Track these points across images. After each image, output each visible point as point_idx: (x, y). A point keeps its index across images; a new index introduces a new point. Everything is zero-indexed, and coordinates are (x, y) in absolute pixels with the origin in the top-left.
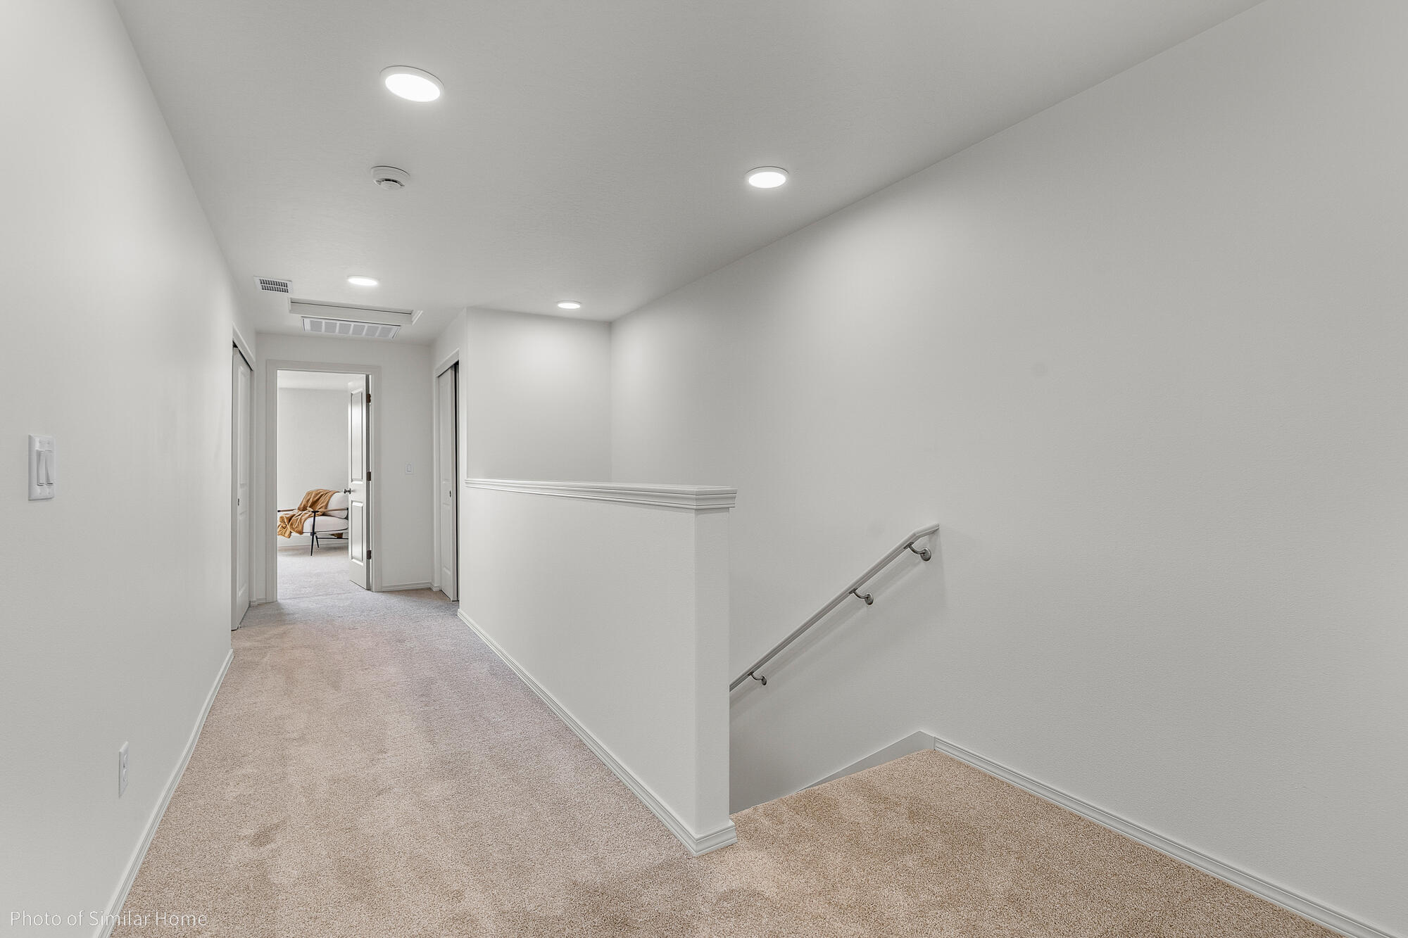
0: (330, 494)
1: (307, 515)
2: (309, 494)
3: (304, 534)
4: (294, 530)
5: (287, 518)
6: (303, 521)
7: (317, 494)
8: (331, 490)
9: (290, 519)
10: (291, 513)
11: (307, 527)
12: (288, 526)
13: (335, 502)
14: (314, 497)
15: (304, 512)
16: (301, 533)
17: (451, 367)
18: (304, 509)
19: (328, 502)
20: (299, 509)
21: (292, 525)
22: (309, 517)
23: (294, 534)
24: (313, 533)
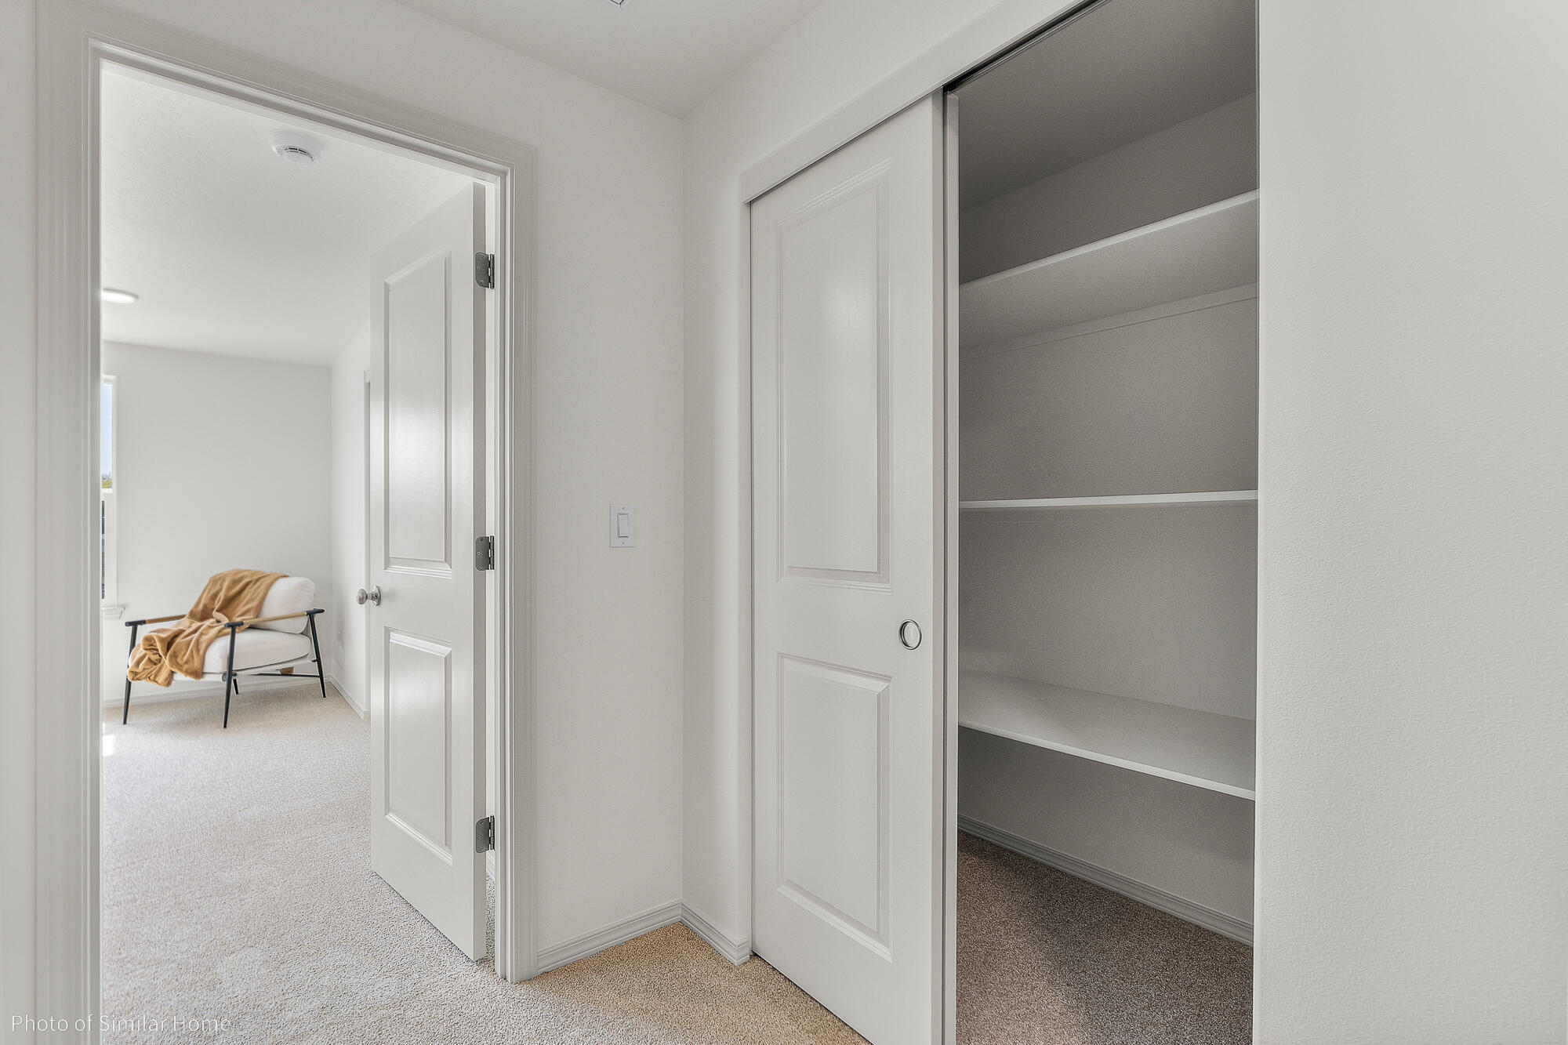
0: (267, 581)
1: (214, 631)
2: (215, 580)
3: (207, 678)
4: (180, 667)
5: (162, 640)
6: (203, 647)
7: (235, 582)
8: (268, 571)
9: (169, 643)
10: (172, 626)
11: (215, 660)
12: (166, 661)
13: (282, 598)
14: (229, 588)
15: (207, 623)
16: (198, 673)
17: (934, 94)
18: (204, 615)
19: (265, 595)
20: (192, 615)
21: (174, 656)
22: (219, 635)
23: (179, 677)
24: (230, 674)
